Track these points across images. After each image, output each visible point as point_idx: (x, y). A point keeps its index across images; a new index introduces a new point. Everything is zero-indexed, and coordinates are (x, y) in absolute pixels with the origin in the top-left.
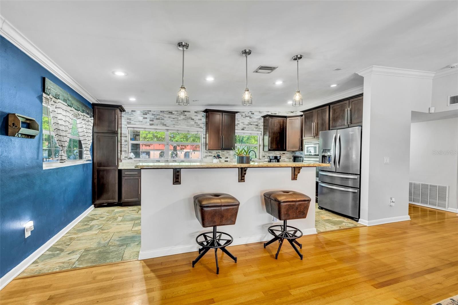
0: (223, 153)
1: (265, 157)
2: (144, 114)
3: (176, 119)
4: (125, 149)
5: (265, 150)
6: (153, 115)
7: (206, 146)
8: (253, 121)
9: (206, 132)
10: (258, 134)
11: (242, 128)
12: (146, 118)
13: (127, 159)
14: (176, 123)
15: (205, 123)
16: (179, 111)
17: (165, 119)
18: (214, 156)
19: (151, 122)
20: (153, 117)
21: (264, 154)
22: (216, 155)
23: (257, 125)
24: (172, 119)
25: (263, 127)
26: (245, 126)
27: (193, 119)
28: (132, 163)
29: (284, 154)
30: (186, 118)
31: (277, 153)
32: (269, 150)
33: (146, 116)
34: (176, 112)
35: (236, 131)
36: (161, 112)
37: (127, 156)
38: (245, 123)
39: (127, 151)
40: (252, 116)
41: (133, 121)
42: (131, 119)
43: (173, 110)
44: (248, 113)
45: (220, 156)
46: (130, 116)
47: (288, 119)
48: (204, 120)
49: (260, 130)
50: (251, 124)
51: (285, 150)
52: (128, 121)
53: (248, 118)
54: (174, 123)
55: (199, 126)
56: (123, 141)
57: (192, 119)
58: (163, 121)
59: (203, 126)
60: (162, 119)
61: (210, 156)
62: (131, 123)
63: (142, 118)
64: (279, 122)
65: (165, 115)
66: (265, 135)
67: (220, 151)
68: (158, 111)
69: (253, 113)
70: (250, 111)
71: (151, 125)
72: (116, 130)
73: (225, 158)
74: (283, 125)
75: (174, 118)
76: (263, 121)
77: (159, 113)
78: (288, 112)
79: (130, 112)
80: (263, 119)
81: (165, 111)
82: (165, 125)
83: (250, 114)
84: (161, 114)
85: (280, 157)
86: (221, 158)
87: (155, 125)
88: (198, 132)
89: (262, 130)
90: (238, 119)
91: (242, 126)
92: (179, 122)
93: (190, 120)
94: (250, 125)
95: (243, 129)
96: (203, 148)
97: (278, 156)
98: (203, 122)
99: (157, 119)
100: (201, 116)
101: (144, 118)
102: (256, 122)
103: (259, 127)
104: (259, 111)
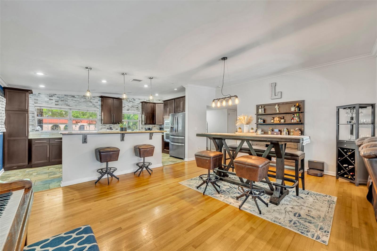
0: (114, 126)
1: (143, 128)
2: (50, 96)
3: (78, 102)
4: (32, 124)
5: (142, 124)
6: (58, 97)
7: (101, 121)
8: (135, 105)
9: (101, 111)
10: (138, 113)
12: (52, 100)
13: (34, 131)
14: (77, 104)
15: (101, 105)
16: (80, 96)
17: (69, 101)
18: (108, 128)
19: (57, 103)
20: (58, 99)
21: (142, 126)
22: (109, 128)
23: (138, 108)
24: (74, 101)
25: (141, 109)
26: (129, 108)
27: (92, 102)
28: (39, 134)
29: (155, 126)
30: (86, 101)
31: (150, 126)
32: (145, 124)
33: (51, 98)
34: (78, 97)
35: (123, 111)
36: (65, 95)
37: (34, 129)
39: (34, 125)
41: (40, 101)
42: (38, 100)
43: (75, 95)
44: (131, 99)
45: (112, 128)
46: (37, 98)
47: (156, 105)
48: (100, 103)
49: (140, 111)
50: (134, 106)
51: (155, 124)
52: (36, 101)
53: (131, 103)
54: (76, 104)
55: (96, 107)
56: (30, 117)
57: (90, 102)
58: (67, 102)
59: (100, 107)
60: (66, 101)
61: (104, 128)
62: (38, 103)
63: (49, 100)
64: (151, 107)
65: (69, 98)
66: (142, 114)
67: (112, 125)
68: (63, 95)
69: (135, 99)
70: (133, 98)
71: (56, 105)
72: (27, 109)
73: (116, 129)
74: (153, 108)
75: (76, 101)
76: (141, 105)
77: (63, 96)
78: (158, 100)
79: (37, 94)
80: (141, 103)
81: (68, 95)
82: (69, 106)
83: (133, 100)
84: (64, 97)
85: (152, 128)
86: (113, 129)
87: (60, 105)
88: (95, 111)
89: (141, 111)
90: (124, 103)
91: (127, 108)
92: (80, 103)
93: (89, 102)
95: (128, 110)
96: (99, 123)
97: (151, 127)
98: (99, 104)
99: (62, 101)
100: (98, 100)
101: (50, 100)
102: (137, 105)
103: (139, 109)
104: (139, 99)
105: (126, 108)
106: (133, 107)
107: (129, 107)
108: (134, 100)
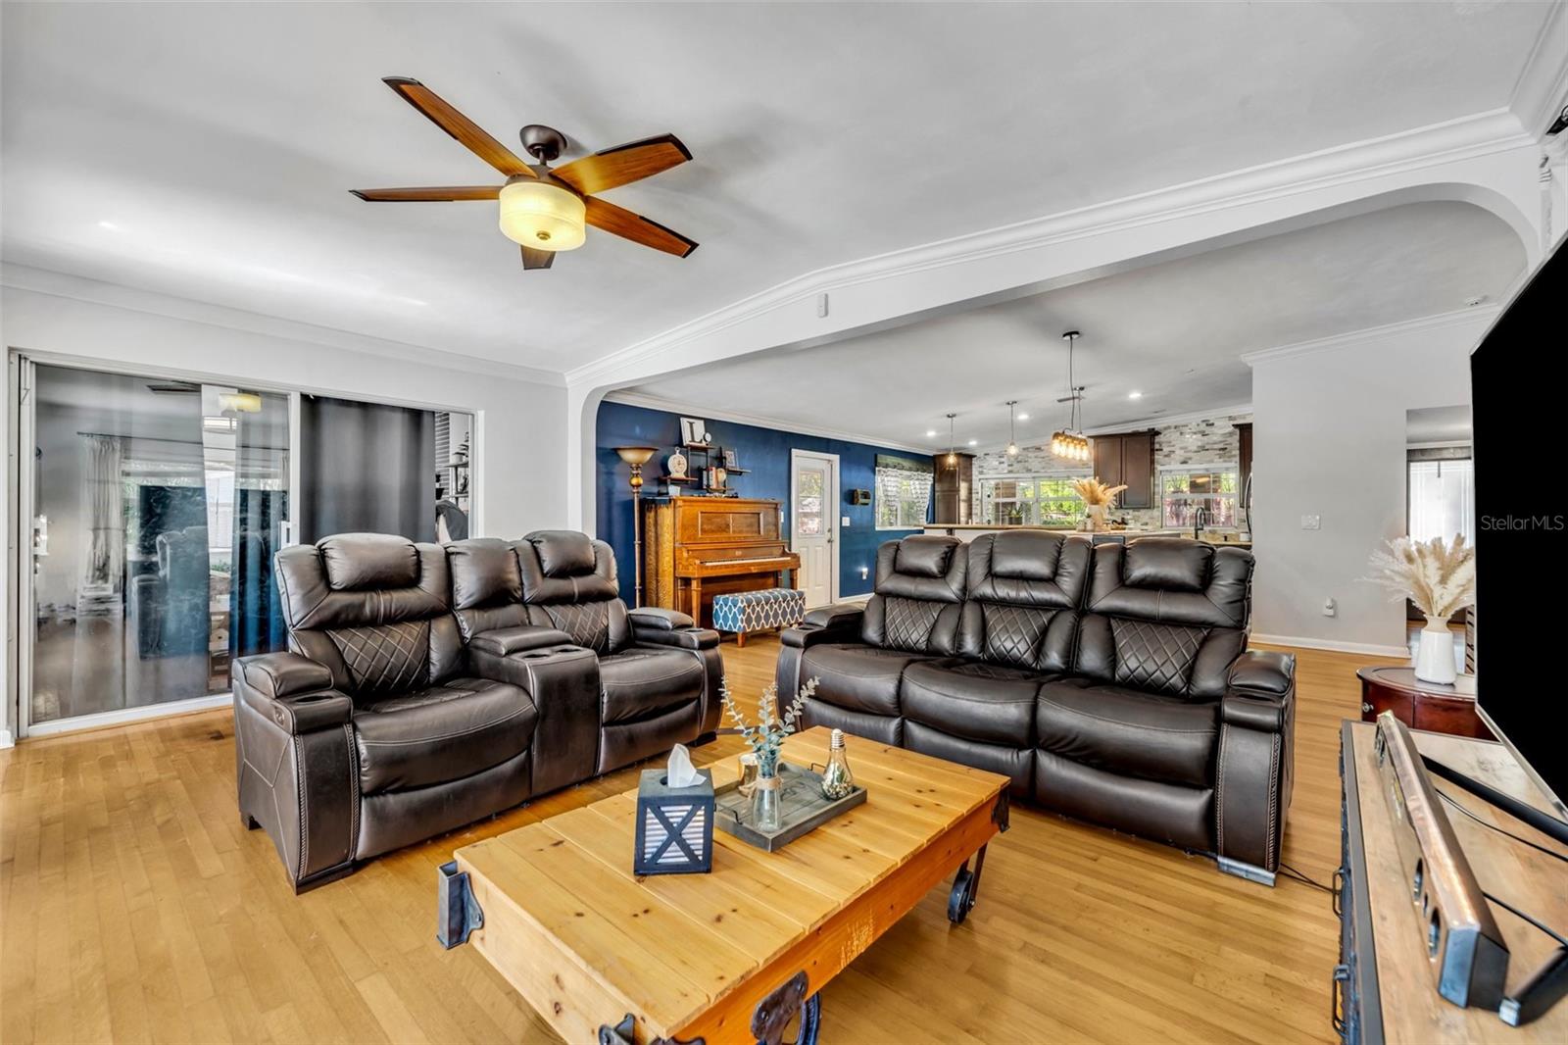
2: (999, 457)
3: (1047, 459)
8: (1211, 442)
9: (1095, 475)
10: (1226, 468)
11: (1182, 459)
12: (1003, 463)
17: (1030, 460)
19: (1010, 468)
20: (1012, 459)
23: (1224, 449)
24: (1040, 460)
25: (1240, 452)
26: (1190, 455)
33: (1002, 460)
34: (1047, 447)
36: (1024, 449)
38: (1190, 448)
39: (979, 514)
40: (1208, 430)
41: (985, 469)
42: (983, 467)
43: (1042, 444)
44: (1198, 425)
46: (982, 463)
49: (1233, 459)
50: (1207, 447)
52: (980, 470)
53: (1199, 436)
54: (1043, 464)
56: (974, 500)
58: (1027, 464)
60: (1025, 462)
62: (983, 473)
65: (1030, 455)
69: (1211, 422)
70: (1204, 421)
71: (1010, 472)
72: (958, 486)
76: (1240, 438)
77: (1020, 452)
79: (982, 455)
80: (1239, 432)
82: (1031, 470)
83: (1203, 427)
84: (1023, 453)
87: (1015, 472)
89: (1239, 459)
91: (1181, 456)
94: (1202, 452)
95: (1184, 462)
100: (1090, 447)
101: (1000, 463)
102: (1221, 442)
103: (1230, 452)
104: (1230, 417)
105: (1179, 454)
106: (1203, 448)
107: (1190, 451)
108: (1207, 425)
